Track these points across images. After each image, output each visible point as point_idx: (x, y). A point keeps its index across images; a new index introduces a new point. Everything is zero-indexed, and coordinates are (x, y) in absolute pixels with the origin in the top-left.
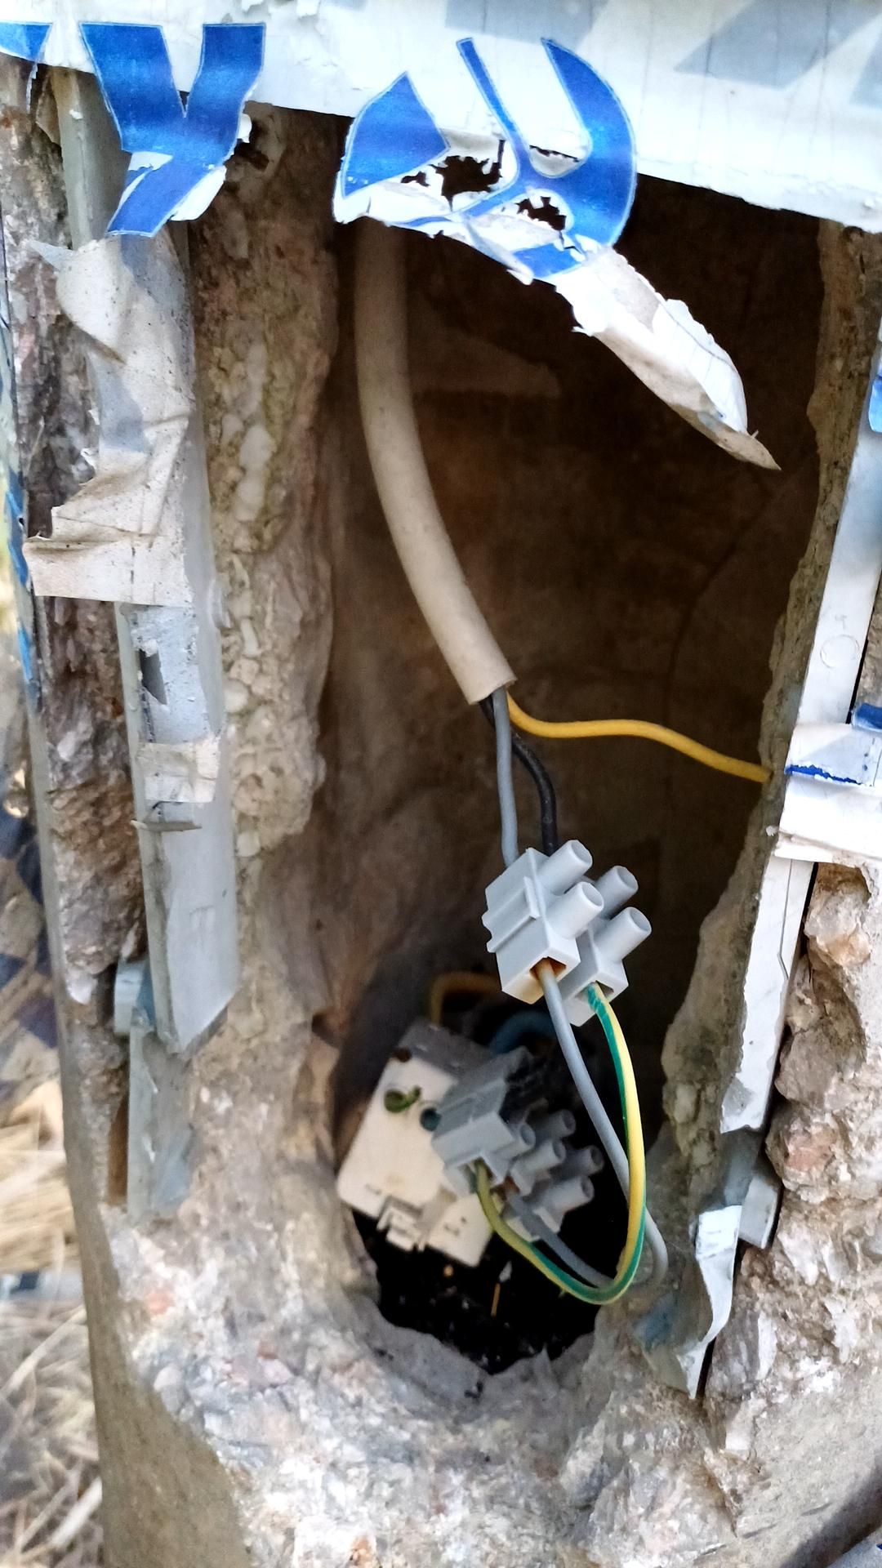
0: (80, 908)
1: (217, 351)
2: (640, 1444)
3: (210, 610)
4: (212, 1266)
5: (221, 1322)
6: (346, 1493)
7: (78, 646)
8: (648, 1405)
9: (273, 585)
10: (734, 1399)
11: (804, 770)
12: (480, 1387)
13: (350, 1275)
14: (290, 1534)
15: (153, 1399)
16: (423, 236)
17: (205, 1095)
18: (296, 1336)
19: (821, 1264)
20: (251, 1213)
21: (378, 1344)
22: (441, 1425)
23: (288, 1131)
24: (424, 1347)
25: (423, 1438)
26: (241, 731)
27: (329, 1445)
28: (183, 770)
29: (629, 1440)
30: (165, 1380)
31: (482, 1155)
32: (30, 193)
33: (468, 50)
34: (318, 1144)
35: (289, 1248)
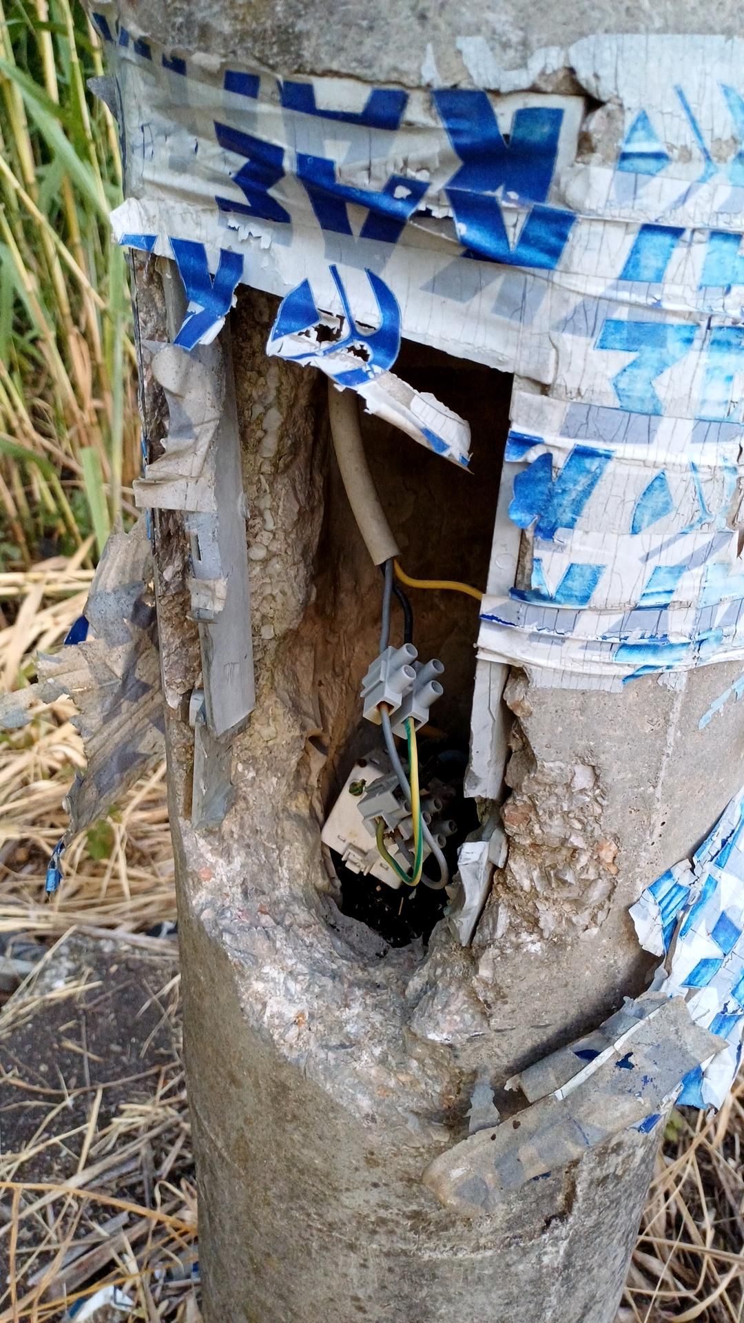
0: (174, 658)
1: (249, 373)
2: (444, 972)
3: (239, 508)
4: (238, 861)
5: (239, 890)
6: (294, 987)
7: (175, 522)
8: (449, 953)
9: (284, 491)
10: (483, 948)
11: (488, 617)
12: (385, 952)
13: (321, 882)
14: (265, 1005)
15: (200, 925)
16: (299, 366)
17: (240, 767)
18: (282, 906)
19: (532, 880)
20: (264, 837)
21: (332, 922)
22: (356, 965)
23: (291, 796)
24: (359, 927)
25: (344, 969)
26: (264, 569)
27: (290, 962)
28: (210, 593)
29: (439, 971)
30: (207, 915)
31: (382, 814)
32: (153, 300)
33: (334, 270)
34: (312, 808)
35: (285, 860)
